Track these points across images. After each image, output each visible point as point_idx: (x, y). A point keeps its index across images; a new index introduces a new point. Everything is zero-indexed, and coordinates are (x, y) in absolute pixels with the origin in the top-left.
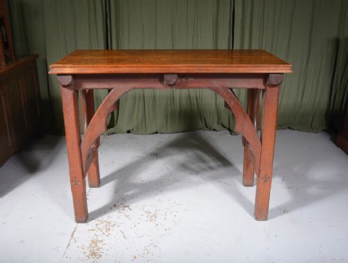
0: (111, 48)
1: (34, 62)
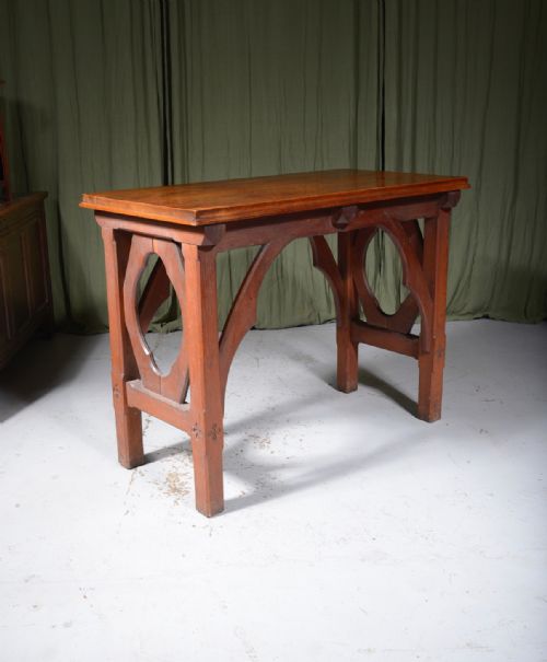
0: (173, 183)
1: (41, 205)
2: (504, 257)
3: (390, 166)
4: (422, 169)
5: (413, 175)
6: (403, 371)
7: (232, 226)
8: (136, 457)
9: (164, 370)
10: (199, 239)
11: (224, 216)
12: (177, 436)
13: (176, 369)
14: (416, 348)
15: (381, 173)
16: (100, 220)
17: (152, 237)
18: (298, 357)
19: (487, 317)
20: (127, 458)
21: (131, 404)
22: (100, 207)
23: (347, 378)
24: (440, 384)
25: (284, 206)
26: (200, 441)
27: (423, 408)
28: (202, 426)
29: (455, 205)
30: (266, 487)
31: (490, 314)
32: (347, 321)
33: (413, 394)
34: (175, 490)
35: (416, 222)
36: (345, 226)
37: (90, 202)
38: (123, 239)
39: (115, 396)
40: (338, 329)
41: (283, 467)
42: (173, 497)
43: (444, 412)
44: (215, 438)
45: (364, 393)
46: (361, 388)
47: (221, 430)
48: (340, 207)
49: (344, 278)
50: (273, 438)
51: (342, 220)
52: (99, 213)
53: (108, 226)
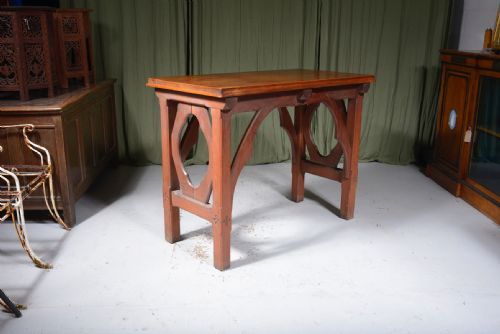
0: (192, 74)
2: (388, 125)
3: (323, 68)
4: (342, 69)
5: (337, 73)
6: (331, 190)
7: (242, 98)
8: (176, 236)
9: (195, 184)
10: (222, 106)
11: (237, 92)
12: (203, 223)
13: (203, 184)
14: (340, 176)
15: (317, 72)
16: (158, 94)
17: (192, 104)
18: (266, 182)
19: (376, 161)
20: (171, 237)
21: (174, 204)
22: (159, 86)
23: (298, 193)
24: (354, 197)
25: (271, 88)
26: (218, 226)
27: (343, 212)
28: (219, 217)
29: (366, 91)
30: (254, 255)
31: (379, 159)
32: (299, 159)
33: (338, 204)
34: (200, 255)
35: (343, 102)
36: (303, 101)
37: (153, 83)
38: (173, 106)
39: (164, 200)
40: (293, 164)
41: (262, 243)
42: (199, 260)
43: (355, 215)
44: (227, 224)
45: (307, 203)
46: (305, 200)
47: (230, 219)
48: (301, 90)
49: (298, 134)
50: (255, 227)
51: (302, 98)
52: (158, 90)
53: (164, 98)
